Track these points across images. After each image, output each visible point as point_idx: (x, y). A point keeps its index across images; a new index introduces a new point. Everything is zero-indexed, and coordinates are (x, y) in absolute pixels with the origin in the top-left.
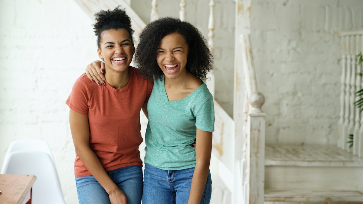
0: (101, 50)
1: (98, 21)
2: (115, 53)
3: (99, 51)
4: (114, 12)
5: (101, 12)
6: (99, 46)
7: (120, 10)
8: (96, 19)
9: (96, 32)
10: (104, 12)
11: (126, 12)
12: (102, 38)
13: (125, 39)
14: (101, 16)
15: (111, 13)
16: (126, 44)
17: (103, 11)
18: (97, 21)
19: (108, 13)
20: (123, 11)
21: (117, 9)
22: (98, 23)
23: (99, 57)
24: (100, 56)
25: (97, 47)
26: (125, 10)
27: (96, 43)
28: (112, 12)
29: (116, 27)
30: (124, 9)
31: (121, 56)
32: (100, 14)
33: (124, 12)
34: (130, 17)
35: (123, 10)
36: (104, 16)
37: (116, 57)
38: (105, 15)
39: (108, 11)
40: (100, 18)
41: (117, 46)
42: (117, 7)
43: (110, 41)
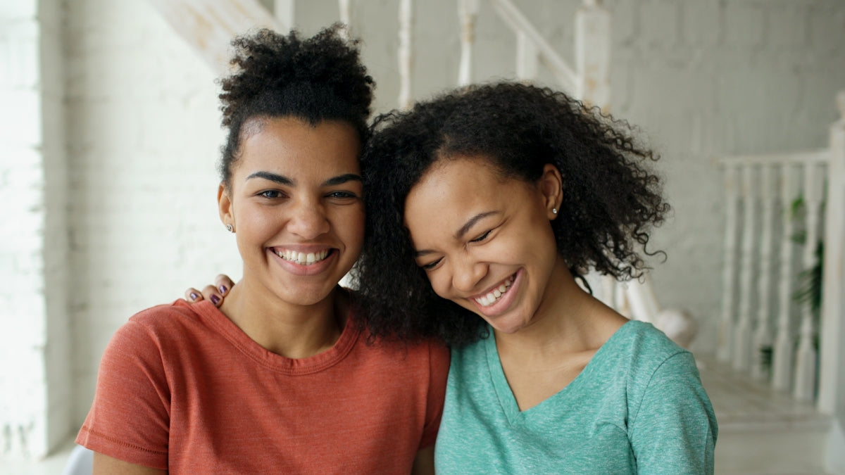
0: (231, 194)
1: (243, 71)
2: (291, 228)
3: (225, 194)
4: (315, 45)
5: (260, 37)
6: (227, 174)
7: (339, 44)
8: (237, 60)
9: (227, 112)
10: (274, 36)
11: (359, 57)
12: (241, 148)
13: (345, 172)
14: (257, 51)
15: (301, 46)
16: (342, 195)
17: (271, 34)
18: (236, 70)
19: (289, 47)
20: (348, 48)
21: (328, 37)
22: (240, 79)
23: (222, 218)
24: (226, 216)
25: (217, 179)
26: (358, 45)
27: (217, 158)
28: (306, 44)
29: (313, 112)
30: (357, 42)
31: (314, 244)
32: (258, 43)
33: (354, 55)
34: (374, 79)
35: (351, 46)
36: (272, 53)
37: (291, 248)
38: (276, 50)
39: (293, 35)
40: (251, 57)
41: (302, 198)
42: (328, 26)
43: (275, 171)
